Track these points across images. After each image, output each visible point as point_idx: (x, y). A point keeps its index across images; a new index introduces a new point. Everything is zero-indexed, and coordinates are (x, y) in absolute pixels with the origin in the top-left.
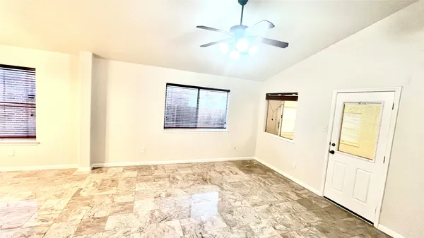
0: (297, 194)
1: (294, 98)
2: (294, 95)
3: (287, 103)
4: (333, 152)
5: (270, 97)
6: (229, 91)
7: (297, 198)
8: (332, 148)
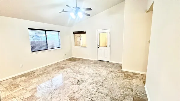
0: (92, 62)
1: (84, 33)
2: (84, 32)
3: (82, 35)
4: (98, 47)
5: (75, 33)
6: (59, 31)
7: (92, 63)
8: (98, 46)
